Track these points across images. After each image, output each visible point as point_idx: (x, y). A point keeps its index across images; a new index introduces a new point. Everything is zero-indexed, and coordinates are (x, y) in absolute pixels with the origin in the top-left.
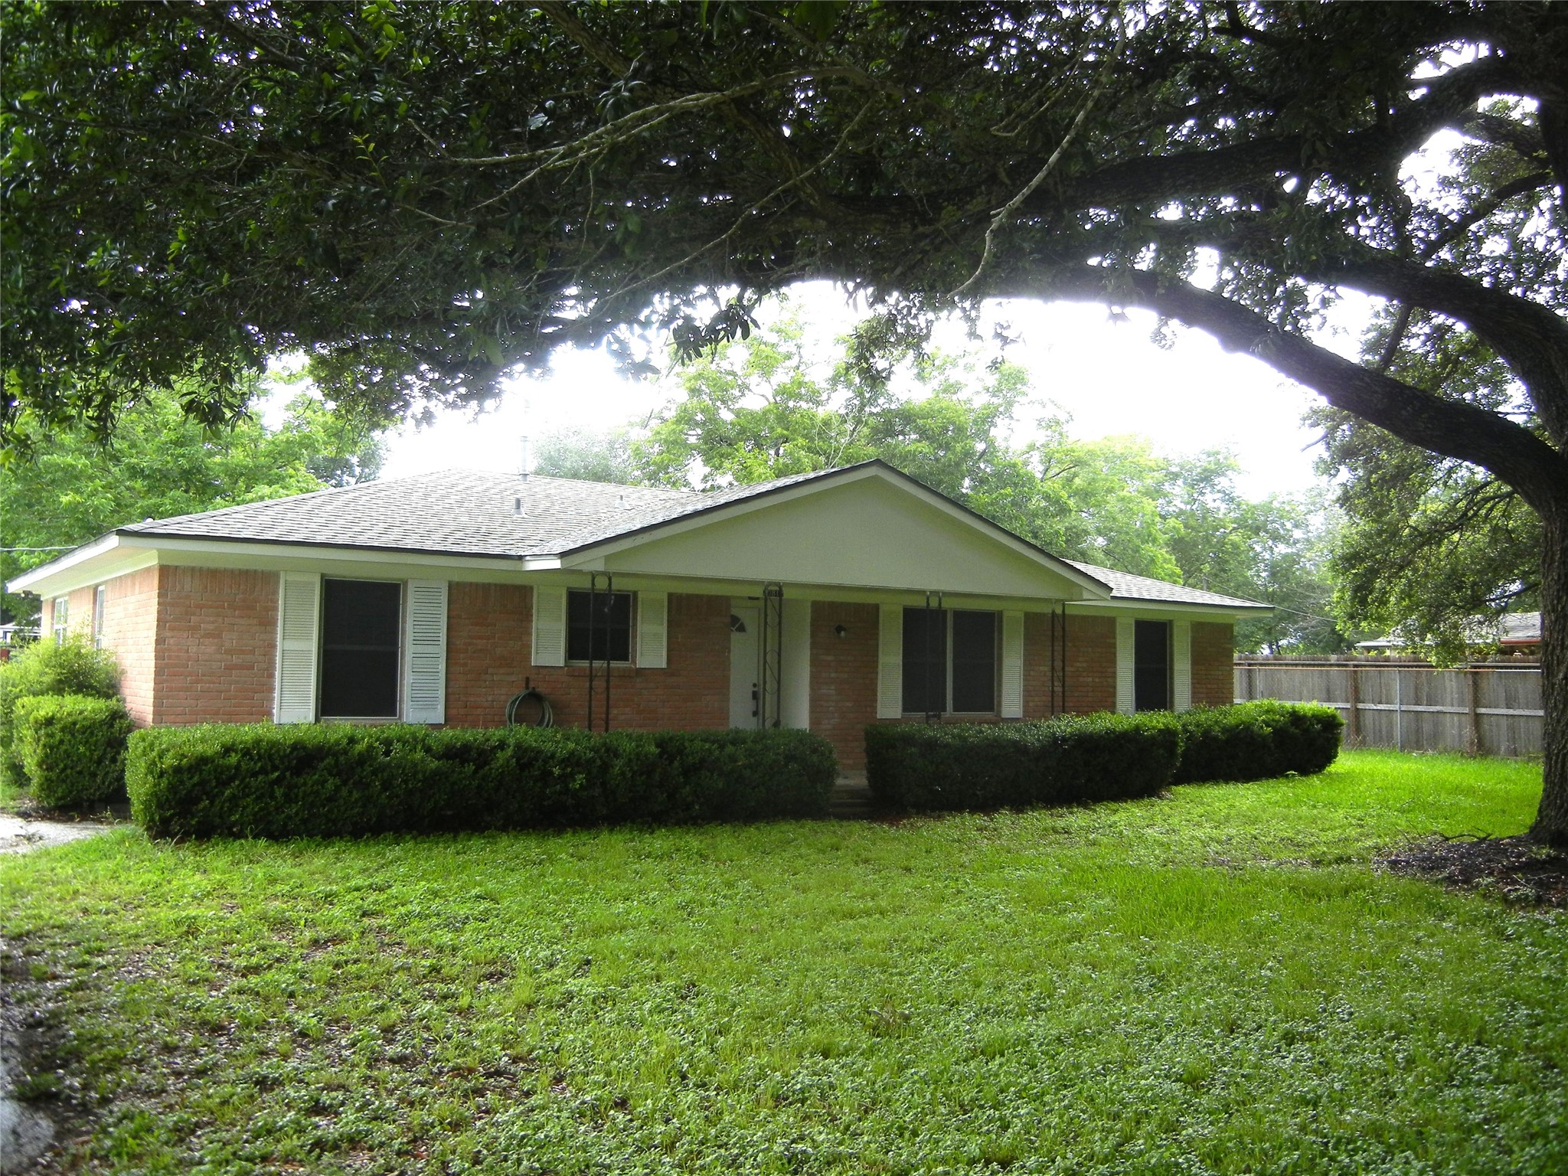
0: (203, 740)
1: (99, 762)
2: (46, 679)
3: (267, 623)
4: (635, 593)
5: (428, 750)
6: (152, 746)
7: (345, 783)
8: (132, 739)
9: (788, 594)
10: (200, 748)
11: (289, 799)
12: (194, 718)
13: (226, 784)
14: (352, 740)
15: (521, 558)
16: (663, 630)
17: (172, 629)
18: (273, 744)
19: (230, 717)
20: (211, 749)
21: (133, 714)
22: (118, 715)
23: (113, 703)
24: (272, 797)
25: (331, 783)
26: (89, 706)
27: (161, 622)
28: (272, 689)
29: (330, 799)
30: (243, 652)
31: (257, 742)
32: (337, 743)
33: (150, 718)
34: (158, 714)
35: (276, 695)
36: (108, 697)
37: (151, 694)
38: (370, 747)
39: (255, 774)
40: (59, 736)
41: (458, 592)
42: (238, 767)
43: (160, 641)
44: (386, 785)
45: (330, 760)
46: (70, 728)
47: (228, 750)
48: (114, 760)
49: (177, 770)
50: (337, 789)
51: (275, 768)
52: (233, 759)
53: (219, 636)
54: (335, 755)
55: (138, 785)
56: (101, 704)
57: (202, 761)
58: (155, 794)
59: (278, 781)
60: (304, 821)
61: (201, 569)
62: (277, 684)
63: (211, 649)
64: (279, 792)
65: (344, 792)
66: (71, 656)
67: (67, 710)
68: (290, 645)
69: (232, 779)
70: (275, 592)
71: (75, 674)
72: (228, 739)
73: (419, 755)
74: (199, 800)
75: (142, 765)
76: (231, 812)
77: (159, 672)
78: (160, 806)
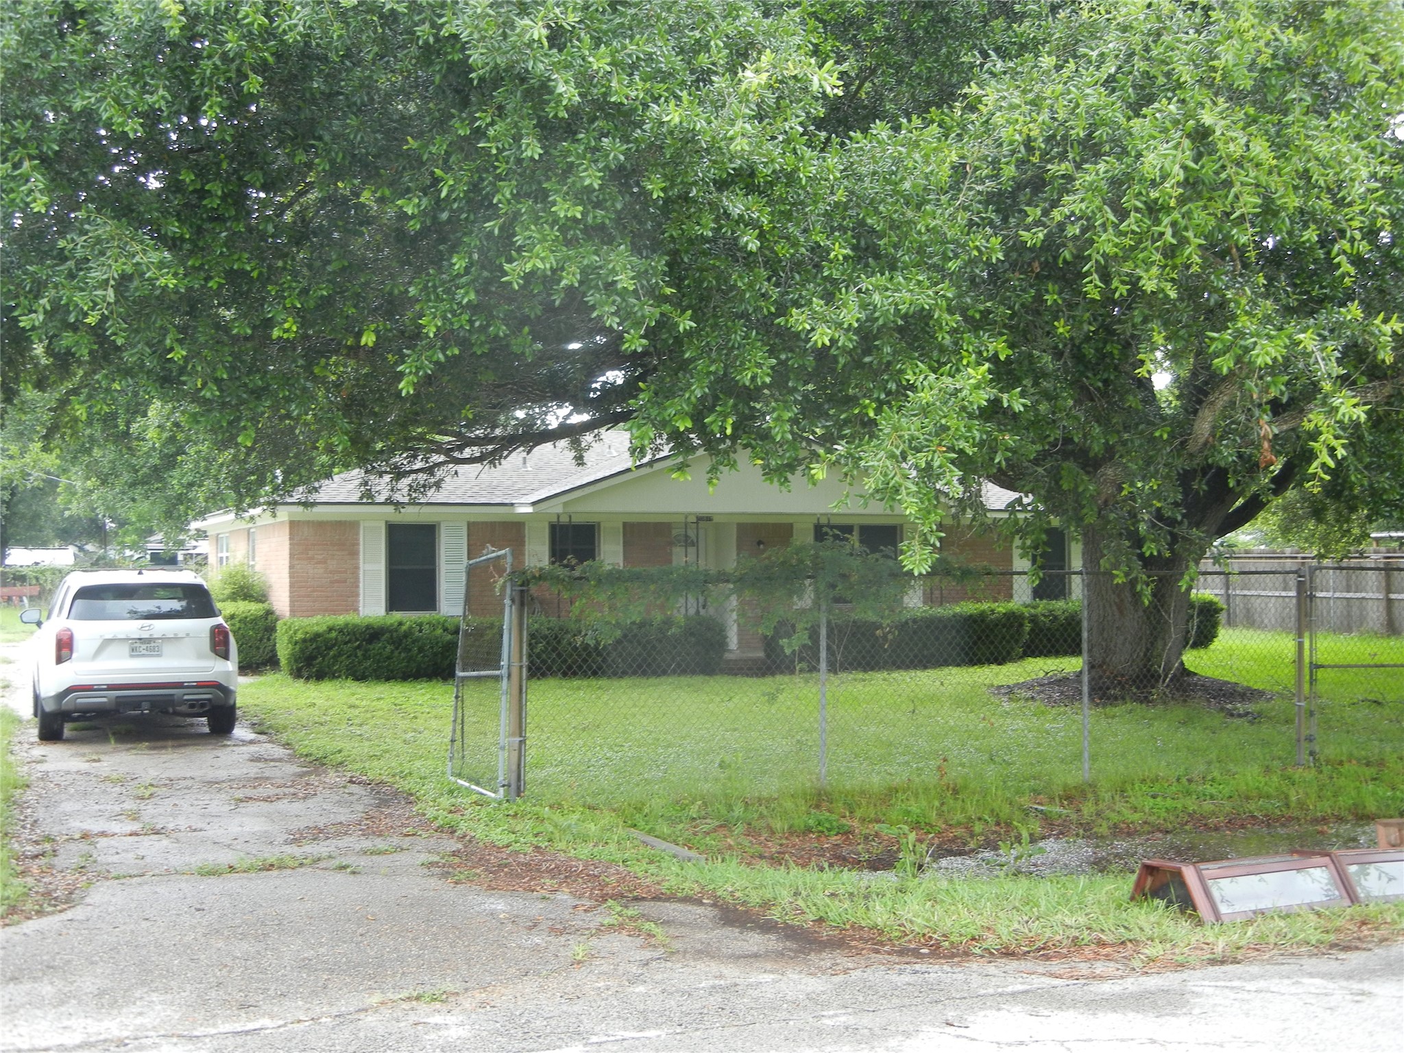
0: (317, 624)
1: (261, 640)
2: (227, 592)
3: (354, 554)
4: (599, 524)
5: (445, 630)
6: (290, 628)
7: (397, 648)
8: (279, 625)
9: (716, 519)
10: (316, 628)
11: (366, 657)
12: (312, 613)
13: (330, 648)
14: (401, 624)
15: (512, 504)
16: (620, 548)
17: (299, 559)
18: (355, 626)
19: (334, 612)
20: (322, 628)
21: (278, 613)
22: (269, 612)
23: (265, 605)
24: (356, 656)
25: (389, 648)
26: (253, 608)
27: (292, 556)
28: (357, 595)
29: (388, 658)
30: (340, 572)
31: (347, 625)
32: (392, 625)
33: (288, 614)
34: (293, 611)
35: (361, 598)
36: (263, 602)
37: (287, 600)
38: (411, 628)
39: (346, 643)
40: (238, 625)
41: (473, 527)
42: (336, 639)
43: (291, 567)
44: (421, 650)
45: (387, 635)
46: (243, 620)
47: (330, 629)
48: (269, 639)
49: (304, 641)
50: (392, 652)
51: (357, 640)
52: (334, 634)
53: (325, 562)
54: (391, 632)
55: (283, 651)
56: (260, 606)
57: (317, 635)
58: (293, 654)
59: (359, 647)
60: (375, 671)
61: (313, 522)
62: (361, 592)
63: (321, 571)
64: (359, 653)
65: (396, 653)
66: (239, 577)
67: (241, 609)
68: (368, 567)
69: (334, 645)
70: (358, 534)
71: (242, 588)
72: (330, 623)
73: (439, 631)
74: (315, 658)
75: (285, 638)
76: (334, 665)
77: (292, 585)
78: (296, 661)
